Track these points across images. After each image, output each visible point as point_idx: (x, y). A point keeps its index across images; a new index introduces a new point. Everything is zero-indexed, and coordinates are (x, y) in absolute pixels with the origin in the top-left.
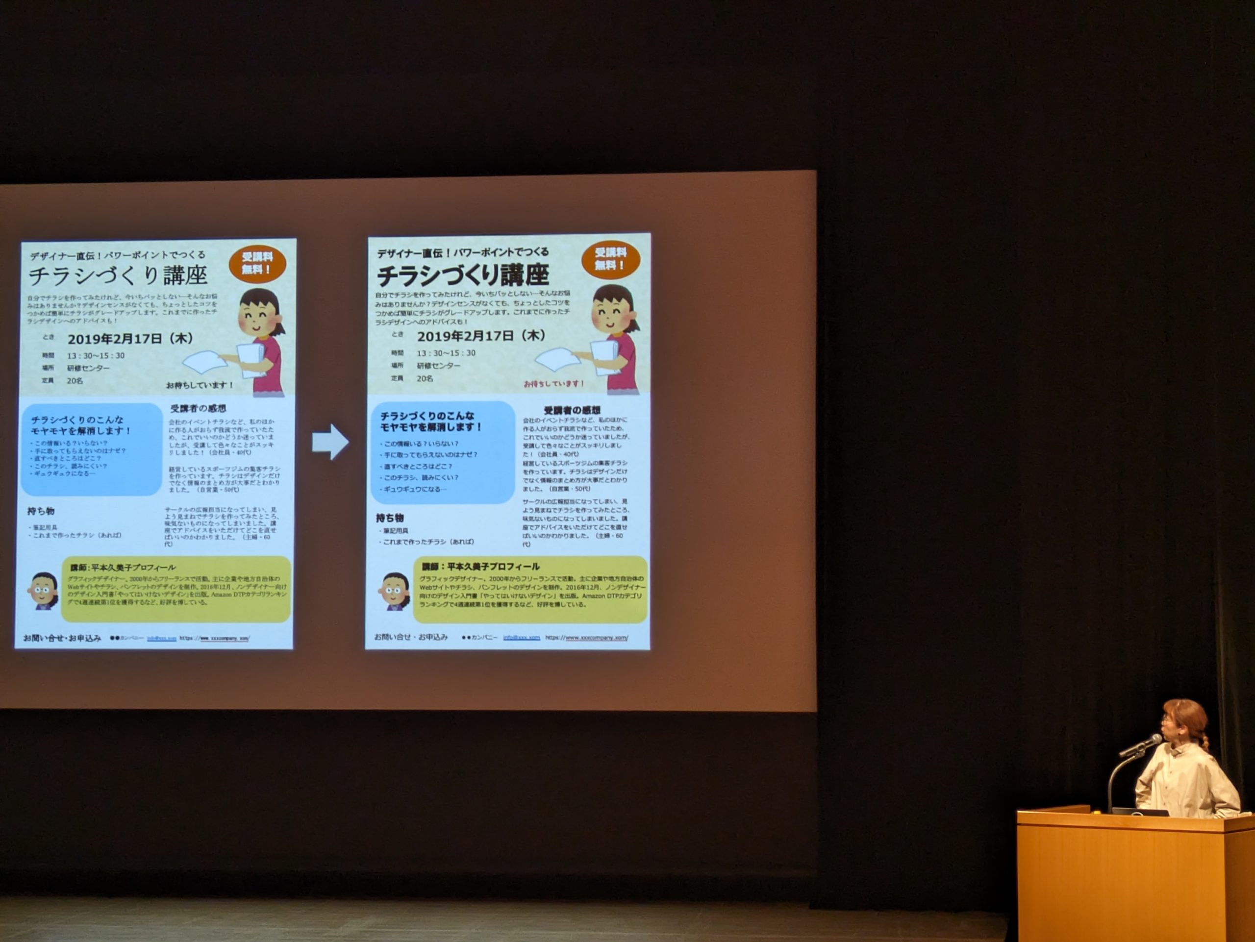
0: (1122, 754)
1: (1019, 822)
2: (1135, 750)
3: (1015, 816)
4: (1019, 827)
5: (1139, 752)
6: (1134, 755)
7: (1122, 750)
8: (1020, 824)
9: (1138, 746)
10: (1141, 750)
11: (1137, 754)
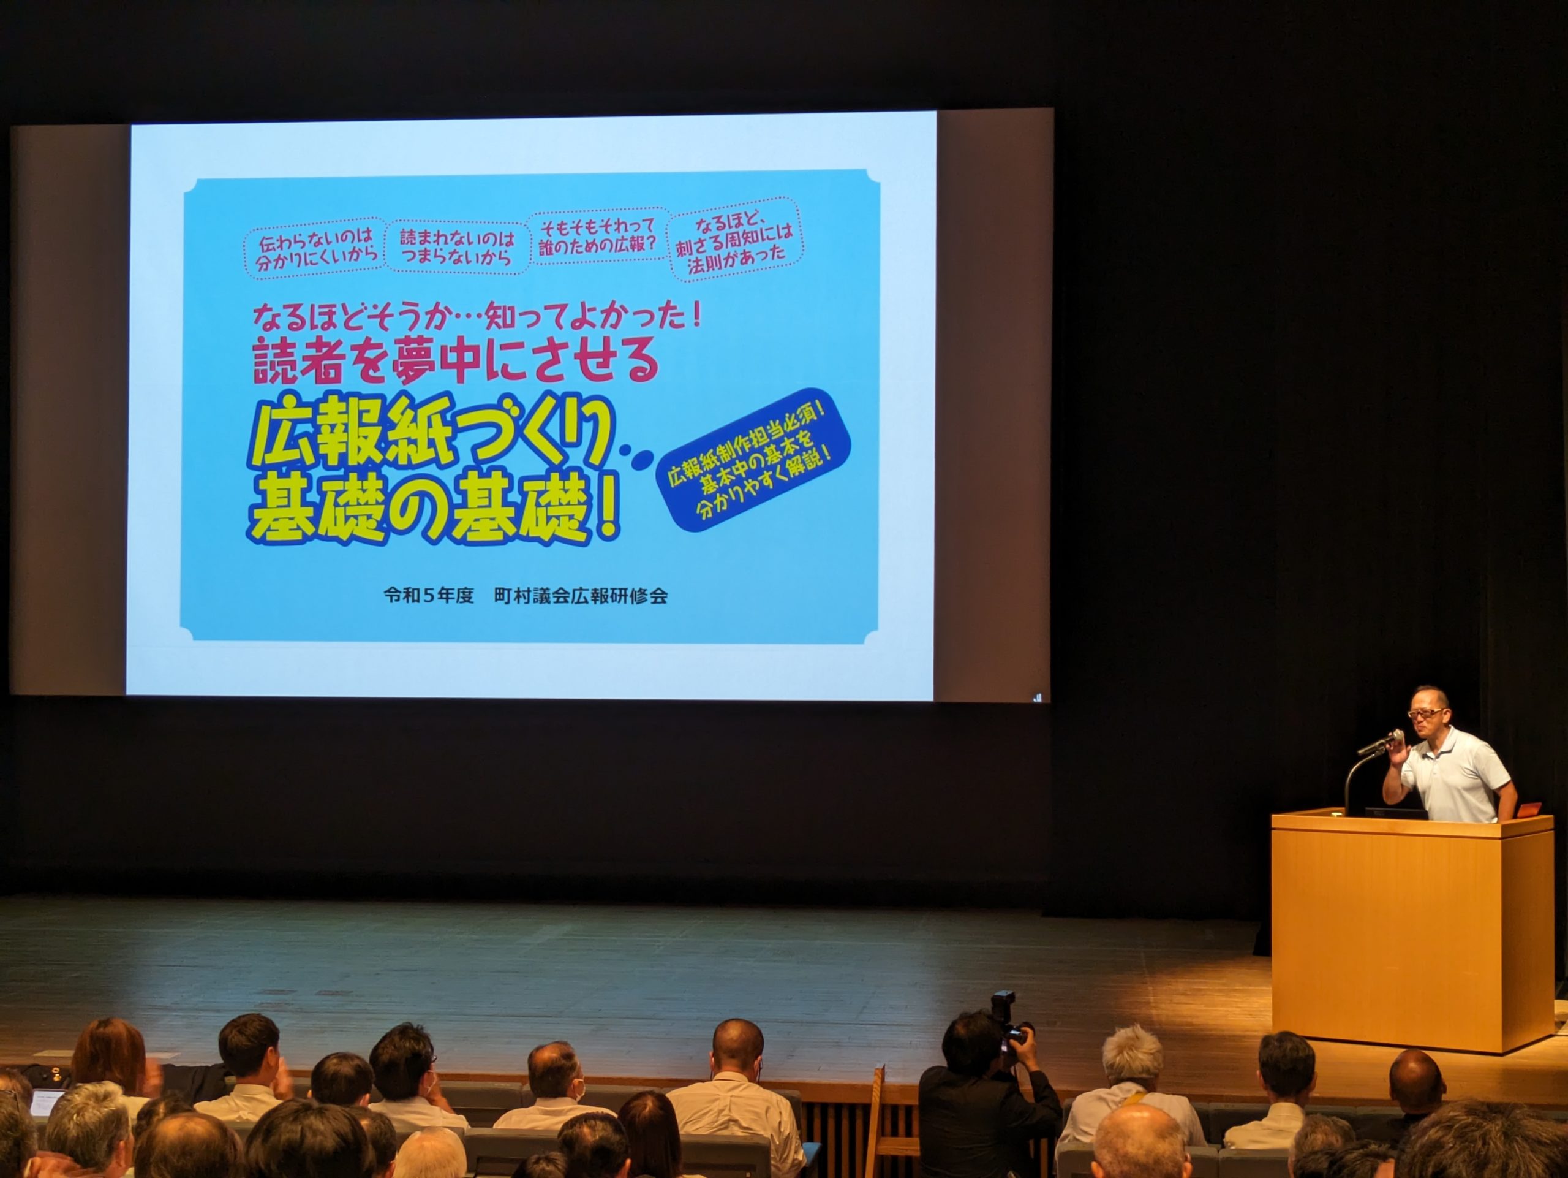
0: (1361, 752)
1: (1273, 826)
2: (1374, 747)
3: (1268, 821)
4: (1273, 832)
5: (1378, 750)
6: (1373, 753)
7: (1360, 749)
8: (1274, 829)
9: (1378, 743)
10: (1381, 748)
11: (1377, 752)
